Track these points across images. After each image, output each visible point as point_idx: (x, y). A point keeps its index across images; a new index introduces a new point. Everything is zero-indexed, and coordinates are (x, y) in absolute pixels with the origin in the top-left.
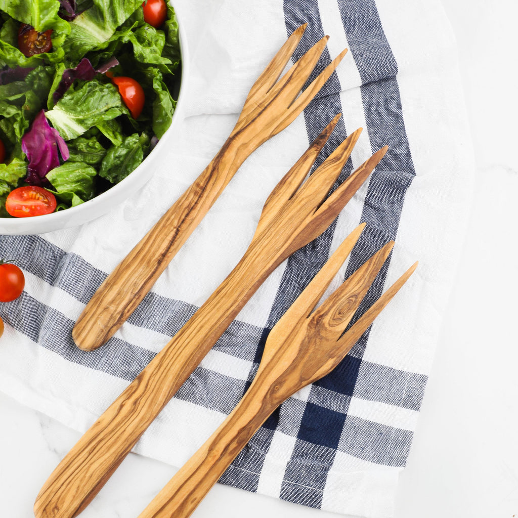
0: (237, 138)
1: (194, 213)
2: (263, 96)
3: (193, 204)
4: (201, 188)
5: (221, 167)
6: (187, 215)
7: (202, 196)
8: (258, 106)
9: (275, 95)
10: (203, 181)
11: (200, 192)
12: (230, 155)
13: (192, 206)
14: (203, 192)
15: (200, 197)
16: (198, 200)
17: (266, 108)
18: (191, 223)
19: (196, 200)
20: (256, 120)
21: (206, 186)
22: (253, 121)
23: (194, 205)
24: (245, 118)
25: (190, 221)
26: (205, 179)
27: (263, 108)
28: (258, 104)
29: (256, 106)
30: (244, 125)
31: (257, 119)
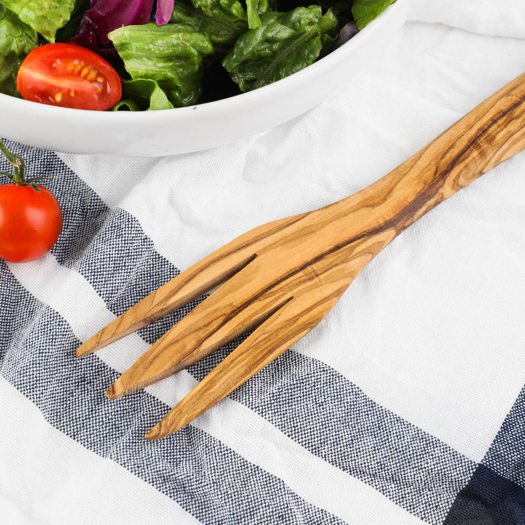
0: (381, 221)
1: (503, 104)
2: (301, 293)
3: (500, 122)
4: (478, 147)
5: (429, 175)
6: (516, 105)
7: (479, 130)
8: (317, 275)
9: (274, 289)
10: (471, 158)
11: (482, 139)
12: (405, 192)
13: (504, 118)
14: (477, 137)
15: (483, 131)
16: (490, 126)
17: (303, 268)
18: (512, 89)
19: (495, 126)
20: (331, 247)
21: (468, 147)
22: (338, 247)
23: (499, 118)
24: (353, 258)
25: (513, 92)
26: (467, 161)
27: (309, 268)
28: (316, 280)
29: (321, 277)
30: (358, 245)
31: (327, 249)
